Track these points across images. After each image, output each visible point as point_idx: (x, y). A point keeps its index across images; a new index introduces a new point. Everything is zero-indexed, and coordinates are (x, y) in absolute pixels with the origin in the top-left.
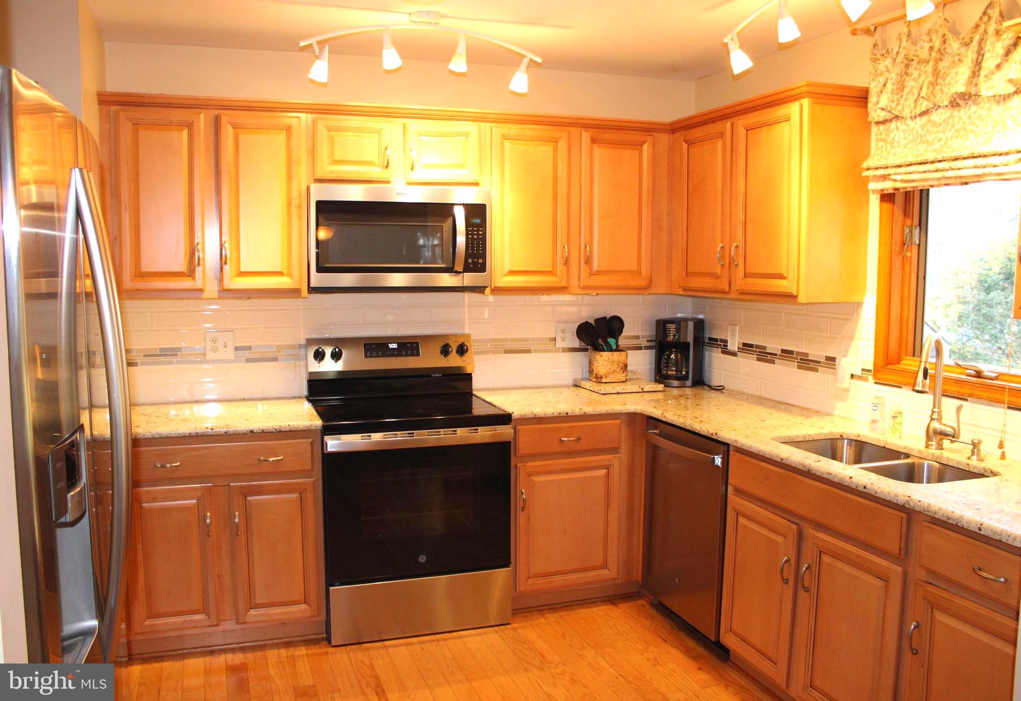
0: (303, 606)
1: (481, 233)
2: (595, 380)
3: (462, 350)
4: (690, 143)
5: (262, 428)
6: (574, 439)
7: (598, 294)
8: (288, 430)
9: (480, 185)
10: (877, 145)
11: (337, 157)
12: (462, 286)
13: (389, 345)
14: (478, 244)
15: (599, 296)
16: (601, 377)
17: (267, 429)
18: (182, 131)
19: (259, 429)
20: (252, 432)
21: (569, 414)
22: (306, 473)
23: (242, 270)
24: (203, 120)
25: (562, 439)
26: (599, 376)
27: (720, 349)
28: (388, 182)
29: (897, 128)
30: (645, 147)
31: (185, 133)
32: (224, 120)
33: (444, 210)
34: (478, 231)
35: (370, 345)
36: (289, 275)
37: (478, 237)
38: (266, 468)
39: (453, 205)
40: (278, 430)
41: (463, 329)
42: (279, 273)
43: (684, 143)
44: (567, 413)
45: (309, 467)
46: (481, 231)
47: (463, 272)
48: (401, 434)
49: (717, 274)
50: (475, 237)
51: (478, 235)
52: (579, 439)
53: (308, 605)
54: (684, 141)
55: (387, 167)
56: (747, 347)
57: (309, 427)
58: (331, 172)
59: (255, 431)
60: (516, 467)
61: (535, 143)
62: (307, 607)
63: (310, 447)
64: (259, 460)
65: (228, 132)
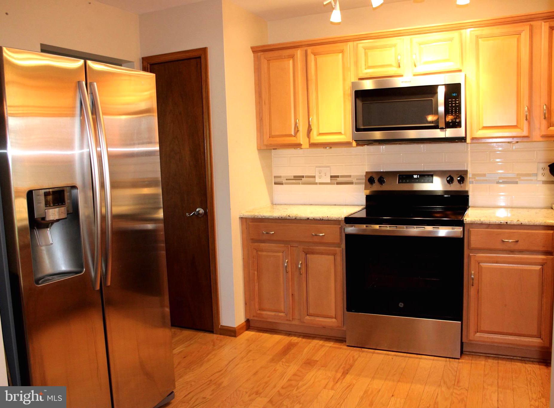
0: (334, 320)
1: (457, 102)
3: (462, 180)
5: (313, 217)
6: (514, 241)
8: (327, 219)
9: (462, 71)
11: (370, 64)
12: (444, 137)
13: (414, 176)
14: (456, 109)
17: (316, 218)
18: (290, 60)
19: (312, 217)
20: (308, 219)
21: (508, 224)
22: (338, 245)
23: (321, 132)
24: (299, 53)
25: (503, 240)
28: (401, 76)
31: (291, 62)
32: (309, 51)
33: (431, 90)
34: (455, 101)
35: (402, 175)
36: (345, 134)
37: (455, 105)
38: (316, 239)
39: (438, 85)
40: (322, 219)
41: (465, 168)
42: (340, 133)
44: (507, 223)
45: (339, 242)
46: (457, 101)
47: (445, 128)
48: (389, 227)
50: (454, 105)
51: (456, 103)
52: (517, 242)
53: (336, 319)
55: (399, 66)
57: (338, 218)
58: (367, 73)
59: (310, 218)
60: (469, 256)
61: (502, 37)
63: (339, 230)
64: (312, 235)
65: (311, 58)
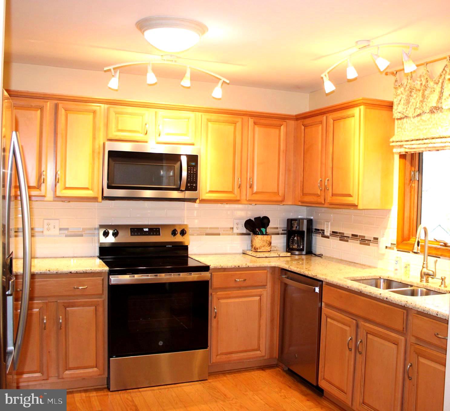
0: (95, 369)
1: (195, 170)
2: (254, 250)
3: (183, 233)
4: (305, 126)
5: (76, 271)
6: (243, 280)
7: (256, 204)
8: (90, 272)
9: (195, 144)
10: (397, 130)
11: (120, 128)
12: (184, 198)
13: (144, 229)
14: (193, 176)
15: (257, 205)
16: (257, 249)
17: (79, 272)
18: (37, 111)
19: (75, 271)
20: (71, 272)
21: (240, 267)
22: (100, 295)
23: (67, 186)
24: (49, 105)
25: (236, 280)
26: (256, 248)
27: (321, 235)
28: (146, 142)
29: (407, 122)
30: (282, 127)
31: (39, 112)
32: (60, 106)
33: (175, 158)
34: (193, 169)
35: (134, 229)
36: (92, 189)
37: (193, 172)
38: (78, 293)
39: (180, 155)
40: (85, 272)
41: (184, 222)
42: (87, 189)
43: (302, 126)
44: (239, 266)
45: (101, 292)
46: (195, 169)
47: (185, 191)
48: (151, 275)
49: (318, 194)
50: (192, 172)
51: (193, 171)
52: (245, 280)
53: (98, 368)
54: (302, 125)
55: (146, 134)
56: (334, 233)
57: (101, 271)
58: (116, 136)
59: (72, 272)
60: (211, 294)
61: (224, 124)
62: (97, 369)
63: (102, 281)
64: (74, 288)
65: (62, 112)
